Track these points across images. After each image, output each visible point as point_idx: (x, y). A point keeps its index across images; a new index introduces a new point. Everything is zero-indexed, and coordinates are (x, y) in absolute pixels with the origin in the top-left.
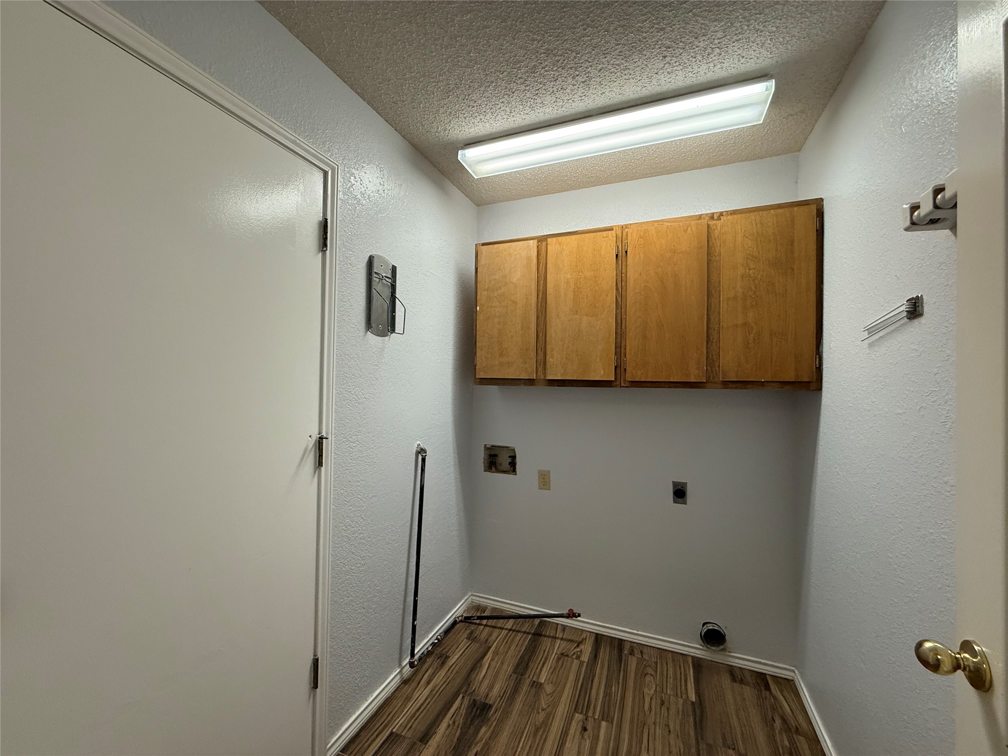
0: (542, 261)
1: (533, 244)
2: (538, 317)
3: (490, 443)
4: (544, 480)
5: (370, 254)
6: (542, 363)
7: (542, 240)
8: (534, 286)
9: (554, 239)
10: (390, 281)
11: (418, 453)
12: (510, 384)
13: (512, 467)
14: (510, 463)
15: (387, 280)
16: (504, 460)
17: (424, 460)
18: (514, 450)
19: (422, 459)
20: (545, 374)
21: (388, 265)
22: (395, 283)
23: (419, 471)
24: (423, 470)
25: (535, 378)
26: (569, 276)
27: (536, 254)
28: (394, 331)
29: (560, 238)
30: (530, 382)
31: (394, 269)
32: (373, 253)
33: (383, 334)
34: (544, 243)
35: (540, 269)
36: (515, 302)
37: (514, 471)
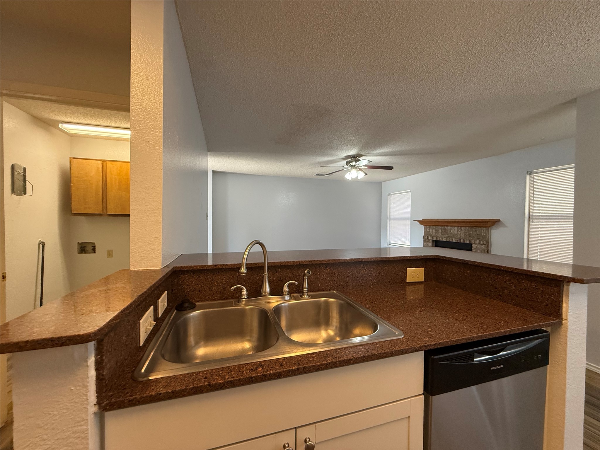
0: (104, 169)
1: (100, 163)
2: (103, 191)
3: (81, 241)
4: (110, 254)
5: (12, 164)
6: (105, 207)
7: (104, 161)
8: (101, 179)
9: (110, 162)
10: (23, 173)
11: (40, 244)
12: (90, 216)
13: (94, 250)
14: (92, 249)
15: (21, 173)
16: (89, 248)
17: (43, 246)
18: (94, 244)
19: (42, 246)
20: (107, 212)
21: (21, 167)
22: (26, 174)
23: (41, 251)
24: (43, 250)
25: (102, 213)
26: (116, 177)
27: (101, 166)
28: (26, 194)
29: (112, 162)
30: (100, 215)
31: (25, 169)
32: (14, 163)
33: (20, 195)
34: (105, 163)
35: (104, 172)
36: (92, 184)
37: (95, 252)
